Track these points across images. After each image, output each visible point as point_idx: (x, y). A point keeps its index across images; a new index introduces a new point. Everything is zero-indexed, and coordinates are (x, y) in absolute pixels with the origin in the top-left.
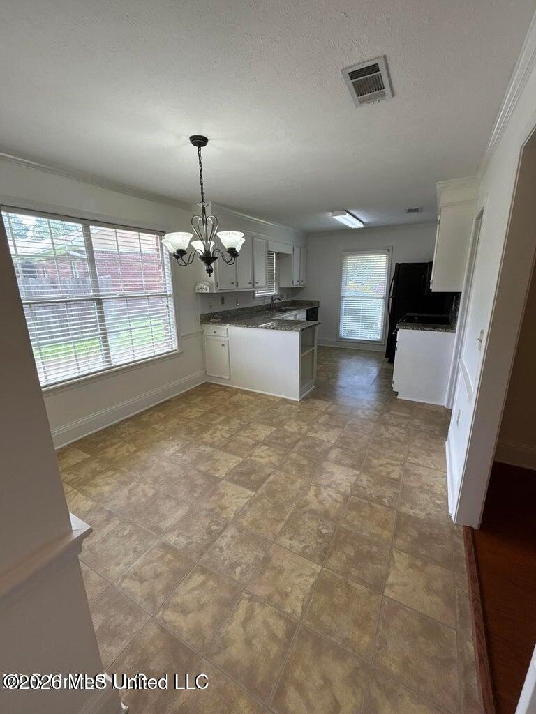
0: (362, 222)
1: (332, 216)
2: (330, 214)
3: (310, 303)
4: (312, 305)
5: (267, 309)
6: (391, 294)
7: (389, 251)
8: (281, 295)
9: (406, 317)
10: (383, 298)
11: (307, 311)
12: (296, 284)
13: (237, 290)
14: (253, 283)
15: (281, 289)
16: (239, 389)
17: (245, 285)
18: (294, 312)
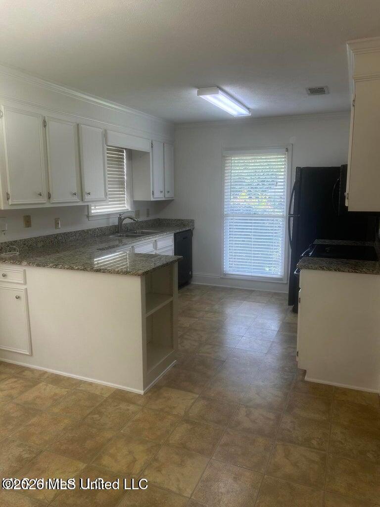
0: (248, 109)
1: (199, 94)
2: (195, 91)
3: (181, 223)
4: (184, 226)
5: (113, 233)
6: (292, 212)
7: (288, 150)
8: (138, 213)
9: (313, 246)
10: (282, 217)
11: (175, 235)
12: (158, 196)
13: (48, 205)
14: (82, 193)
15: (136, 203)
16: (45, 373)
17: (63, 197)
18: (153, 239)
